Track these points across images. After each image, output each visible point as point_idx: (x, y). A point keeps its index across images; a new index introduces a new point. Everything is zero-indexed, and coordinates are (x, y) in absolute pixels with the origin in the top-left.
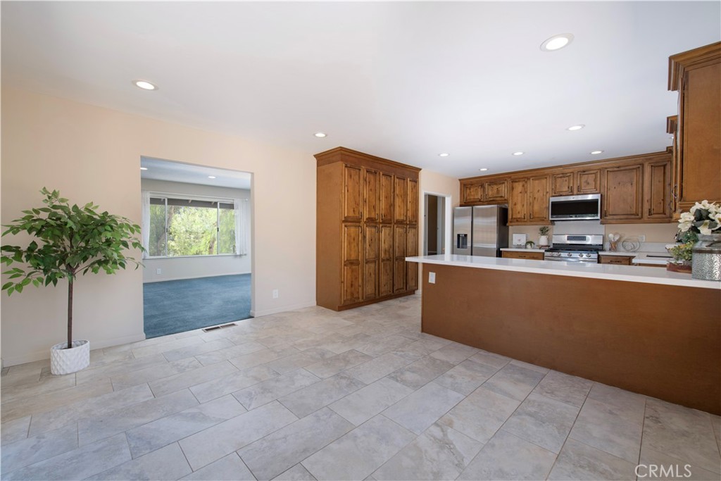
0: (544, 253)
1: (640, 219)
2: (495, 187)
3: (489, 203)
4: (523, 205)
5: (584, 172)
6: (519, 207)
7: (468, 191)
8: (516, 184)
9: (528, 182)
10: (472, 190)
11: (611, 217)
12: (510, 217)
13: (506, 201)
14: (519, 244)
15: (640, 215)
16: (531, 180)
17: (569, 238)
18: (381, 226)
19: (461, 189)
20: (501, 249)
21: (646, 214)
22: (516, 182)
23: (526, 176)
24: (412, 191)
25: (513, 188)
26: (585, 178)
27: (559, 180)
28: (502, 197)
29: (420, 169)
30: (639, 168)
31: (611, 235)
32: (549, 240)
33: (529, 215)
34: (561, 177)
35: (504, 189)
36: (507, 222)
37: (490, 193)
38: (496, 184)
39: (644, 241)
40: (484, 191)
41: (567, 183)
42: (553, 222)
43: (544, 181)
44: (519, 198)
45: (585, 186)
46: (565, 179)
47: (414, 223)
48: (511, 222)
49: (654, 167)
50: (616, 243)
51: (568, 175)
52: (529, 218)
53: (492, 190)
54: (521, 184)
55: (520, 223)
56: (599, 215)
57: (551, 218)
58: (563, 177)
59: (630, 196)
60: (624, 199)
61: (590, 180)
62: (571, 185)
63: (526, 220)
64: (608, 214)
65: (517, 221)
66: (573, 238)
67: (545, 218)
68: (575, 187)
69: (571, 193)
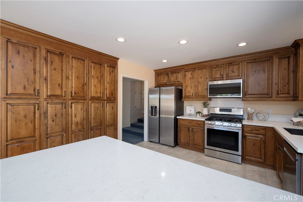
0: (204, 122)
1: (270, 97)
2: (175, 75)
3: (171, 85)
4: (192, 87)
5: (231, 63)
6: (189, 89)
7: (159, 78)
8: (187, 73)
9: (195, 71)
10: (161, 77)
11: (249, 96)
12: (184, 95)
13: (181, 85)
14: (190, 113)
15: (270, 95)
16: (197, 70)
17: (221, 110)
18: (70, 102)
19: (155, 77)
20: (177, 117)
21: (274, 94)
22: (187, 71)
23: (194, 67)
24: (110, 75)
25: (185, 76)
26: (231, 68)
27: (214, 70)
28: (179, 81)
29: (118, 59)
30: (269, 59)
31: (249, 109)
32: (209, 111)
33: (195, 93)
34: (215, 68)
35: (180, 76)
36: (182, 98)
37: (172, 79)
38: (175, 73)
39: (271, 113)
40: (168, 78)
41: (219, 71)
42: (210, 99)
43: (205, 70)
44: (189, 83)
45: (231, 74)
46: (218, 69)
47: (113, 99)
48: (184, 98)
49: (281, 58)
50: (252, 114)
51: (220, 66)
52: (195, 95)
53: (173, 77)
54: (190, 73)
55: (190, 99)
56: (241, 94)
57: (209, 96)
58: (217, 67)
59: (263, 81)
60: (259, 83)
61: (235, 70)
62: (222, 73)
63: (193, 97)
64: (247, 94)
65: (188, 98)
66: (224, 110)
67: (205, 96)
68: (225, 74)
69: (222, 79)
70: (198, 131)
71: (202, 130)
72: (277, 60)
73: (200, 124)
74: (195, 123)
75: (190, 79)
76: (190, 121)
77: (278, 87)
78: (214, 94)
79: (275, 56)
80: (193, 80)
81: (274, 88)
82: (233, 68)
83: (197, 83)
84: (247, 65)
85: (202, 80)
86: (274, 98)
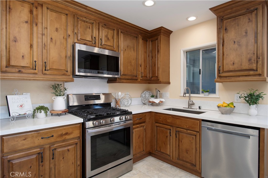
16: (45, 8)
26: (105, 32)
41: (90, 30)
43: (65, 18)
46: (88, 25)
51: (92, 22)
56: (119, 73)
57: (79, 72)
58: (87, 22)
59: (134, 60)
60: (130, 62)
61: (110, 37)
62: (94, 36)
63: (36, 71)
64: (122, 74)
65: (20, 72)
66: (90, 98)
67: (67, 71)
68: (97, 38)
69: (94, 45)
70: (68, 150)
71: (76, 144)
72: (141, 41)
73: (71, 133)
74: (60, 133)
75: (27, 22)
76: (47, 133)
77: (141, 69)
78: (87, 70)
79: (140, 36)
80: (35, 28)
81: (139, 70)
82: (108, 33)
83: (46, 40)
84: (122, 37)
85: (58, 36)
86: (139, 80)
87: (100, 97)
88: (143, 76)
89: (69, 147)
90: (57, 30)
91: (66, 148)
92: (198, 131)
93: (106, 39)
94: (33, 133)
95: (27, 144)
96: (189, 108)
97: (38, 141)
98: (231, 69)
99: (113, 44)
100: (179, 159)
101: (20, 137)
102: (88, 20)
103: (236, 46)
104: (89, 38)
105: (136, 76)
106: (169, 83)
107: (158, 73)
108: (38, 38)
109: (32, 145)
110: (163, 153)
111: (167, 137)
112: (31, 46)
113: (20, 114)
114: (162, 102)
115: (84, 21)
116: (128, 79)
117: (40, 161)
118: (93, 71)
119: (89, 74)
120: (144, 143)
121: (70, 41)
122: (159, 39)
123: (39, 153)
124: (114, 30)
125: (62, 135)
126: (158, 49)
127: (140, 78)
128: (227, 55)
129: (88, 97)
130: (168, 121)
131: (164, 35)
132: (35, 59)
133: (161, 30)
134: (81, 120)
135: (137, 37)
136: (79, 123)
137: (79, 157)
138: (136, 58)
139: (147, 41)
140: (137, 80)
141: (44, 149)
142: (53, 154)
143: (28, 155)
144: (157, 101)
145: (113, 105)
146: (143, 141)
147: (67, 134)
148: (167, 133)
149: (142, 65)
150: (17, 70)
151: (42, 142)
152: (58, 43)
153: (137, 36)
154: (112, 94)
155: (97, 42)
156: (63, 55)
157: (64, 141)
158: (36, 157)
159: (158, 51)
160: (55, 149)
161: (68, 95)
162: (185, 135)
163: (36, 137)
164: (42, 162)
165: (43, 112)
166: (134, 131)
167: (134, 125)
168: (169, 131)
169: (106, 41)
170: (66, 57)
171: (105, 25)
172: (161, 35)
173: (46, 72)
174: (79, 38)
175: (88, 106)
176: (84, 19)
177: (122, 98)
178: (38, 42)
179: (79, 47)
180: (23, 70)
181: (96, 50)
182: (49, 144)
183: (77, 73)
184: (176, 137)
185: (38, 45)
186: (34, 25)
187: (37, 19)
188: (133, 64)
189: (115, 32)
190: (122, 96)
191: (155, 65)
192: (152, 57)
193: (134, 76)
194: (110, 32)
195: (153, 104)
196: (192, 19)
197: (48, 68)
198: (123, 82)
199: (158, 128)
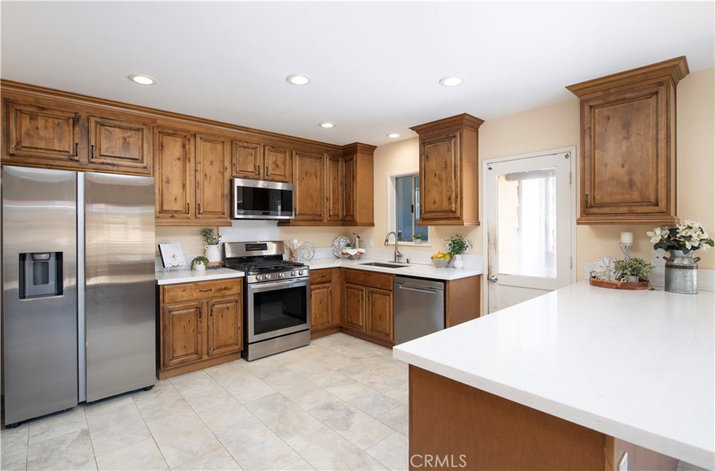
0: (243, 279)
2: (119, 133)
6: (175, 189)
7: (25, 123)
8: (169, 140)
9: (193, 141)
10: (41, 121)
11: (300, 217)
12: (156, 207)
15: (322, 216)
16: (198, 140)
17: (248, 247)
20: (159, 282)
21: (326, 215)
22: (168, 134)
25: (161, 146)
26: (273, 156)
27: (242, 151)
28: (135, 159)
31: (295, 242)
35: (141, 144)
37: (104, 144)
38: (119, 126)
40: (84, 136)
41: (253, 159)
43: (220, 147)
44: (176, 171)
46: (250, 151)
48: (159, 218)
51: (254, 146)
53: (110, 139)
55: (178, 222)
56: (294, 213)
57: (238, 214)
58: (248, 148)
59: (316, 191)
60: (311, 195)
61: (280, 162)
62: (258, 164)
63: (189, 215)
64: (297, 213)
65: (172, 217)
66: (252, 247)
67: (224, 214)
68: (262, 167)
69: (258, 177)
70: (228, 308)
71: (237, 302)
72: (328, 162)
73: (231, 288)
74: (218, 287)
75: (179, 159)
76: (205, 286)
77: (330, 205)
78: (249, 211)
79: (326, 154)
80: (188, 165)
81: (325, 206)
82: (276, 158)
83: (200, 177)
84: (297, 160)
85: (213, 171)
86: (326, 221)
87: (266, 247)
88: (331, 214)
89: (229, 305)
90: (212, 163)
91: (225, 305)
92: (392, 289)
93: (274, 166)
94: (191, 285)
95: (185, 296)
96: (395, 262)
97: (196, 294)
98: (433, 210)
99: (285, 173)
100: (372, 330)
101: (180, 288)
102: (249, 145)
103: (437, 180)
104: (251, 168)
105: (320, 216)
106: (372, 225)
107: (353, 210)
108: (190, 176)
109: (190, 298)
110: (354, 324)
111: (359, 301)
112: (184, 186)
113: (175, 265)
114: (361, 253)
115: (245, 147)
116: (307, 221)
117: (199, 316)
118: (256, 212)
119: (251, 217)
120: (330, 312)
121: (228, 175)
122: (355, 159)
123: (197, 308)
124: (286, 152)
125: (220, 290)
126: (353, 174)
127: (326, 217)
128: (429, 191)
129: (251, 246)
130: (360, 279)
131: (362, 153)
132: (188, 202)
133: (356, 146)
134: (242, 274)
135: (321, 158)
136: (240, 277)
137: (240, 318)
138: (320, 189)
139: (338, 161)
140: (322, 221)
141: (202, 303)
142: (212, 311)
143: (186, 308)
144: (352, 252)
145: (286, 257)
146: (327, 308)
147: (225, 289)
148: (358, 295)
149: (330, 198)
150: (170, 215)
151: (201, 295)
152: (213, 179)
153: (321, 156)
154: (285, 242)
155: (262, 171)
156: (219, 193)
157: (223, 296)
158: (194, 312)
159: (353, 178)
160: (214, 305)
161: (224, 244)
162: (378, 296)
163: (195, 289)
164: (200, 317)
165: (202, 263)
166: (313, 292)
167: (312, 284)
168: (361, 293)
169: (274, 170)
170: (222, 195)
171: (273, 147)
172: (358, 154)
173: (200, 216)
174: (238, 170)
175: (250, 259)
176: (245, 144)
177: (300, 248)
178: (190, 181)
179: (239, 182)
180: (176, 215)
181: (261, 184)
182: (207, 299)
183: (236, 216)
184: (369, 300)
185: (190, 185)
186: (187, 161)
187: (190, 154)
188: (314, 197)
189: (287, 154)
190: (299, 245)
191: (350, 198)
192: (346, 187)
193: (316, 215)
194: (280, 157)
195: (351, 258)
196: (394, 136)
197: (202, 211)
198: (299, 225)
199: (349, 290)
